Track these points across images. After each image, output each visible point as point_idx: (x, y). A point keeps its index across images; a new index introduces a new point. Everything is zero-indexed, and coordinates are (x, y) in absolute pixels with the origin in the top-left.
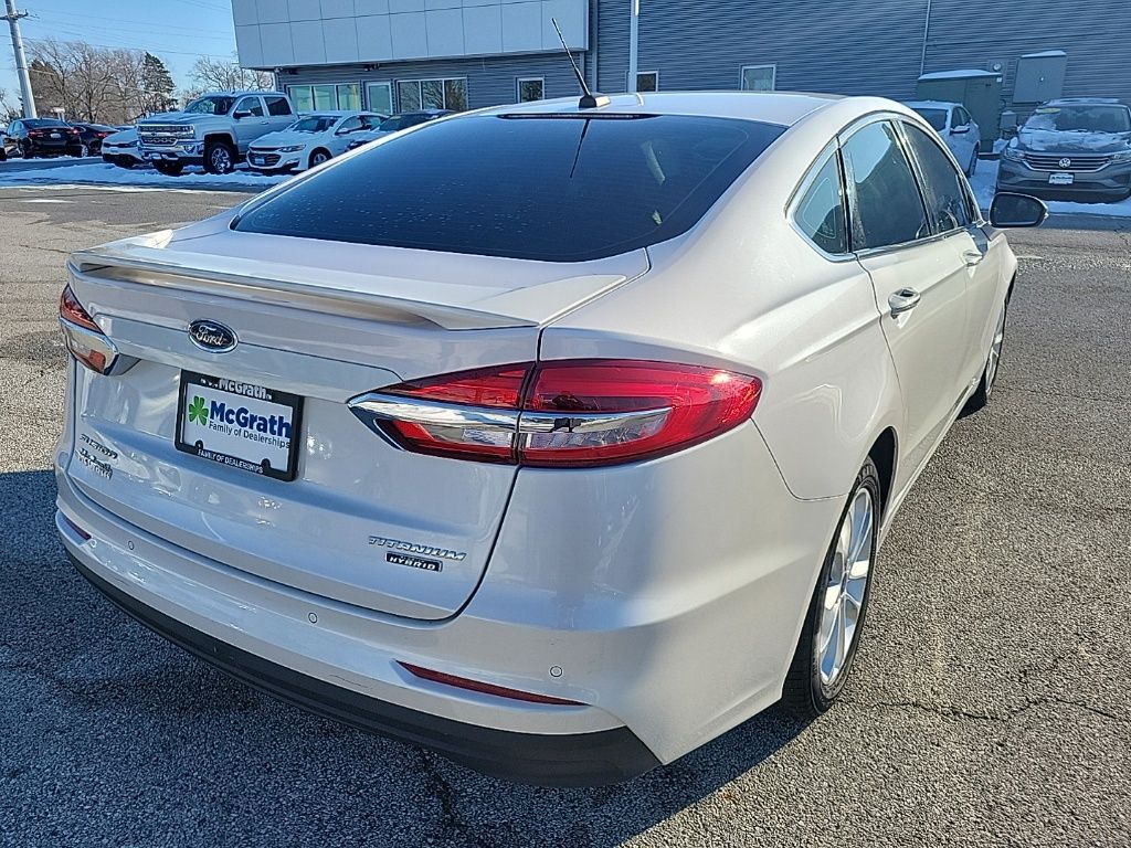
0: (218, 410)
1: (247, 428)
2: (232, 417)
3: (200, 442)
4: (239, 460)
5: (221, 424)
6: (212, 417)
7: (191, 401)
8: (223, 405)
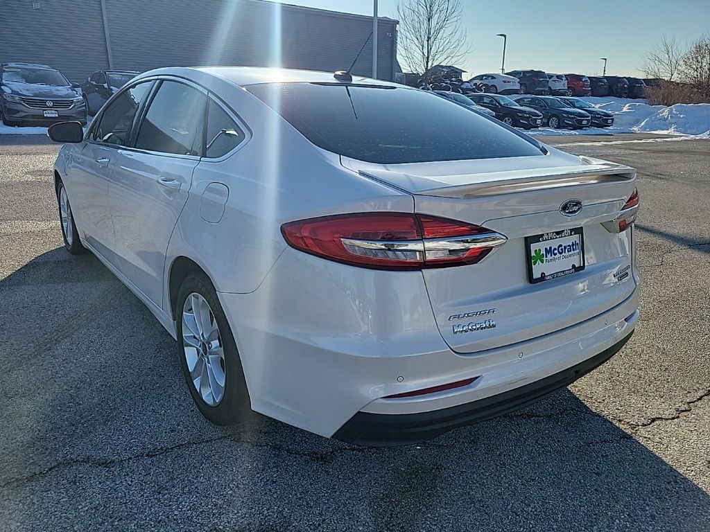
0: (549, 251)
1: (563, 254)
2: (556, 252)
3: (543, 273)
4: (563, 272)
5: (551, 258)
6: (546, 257)
7: (533, 254)
8: (550, 248)
